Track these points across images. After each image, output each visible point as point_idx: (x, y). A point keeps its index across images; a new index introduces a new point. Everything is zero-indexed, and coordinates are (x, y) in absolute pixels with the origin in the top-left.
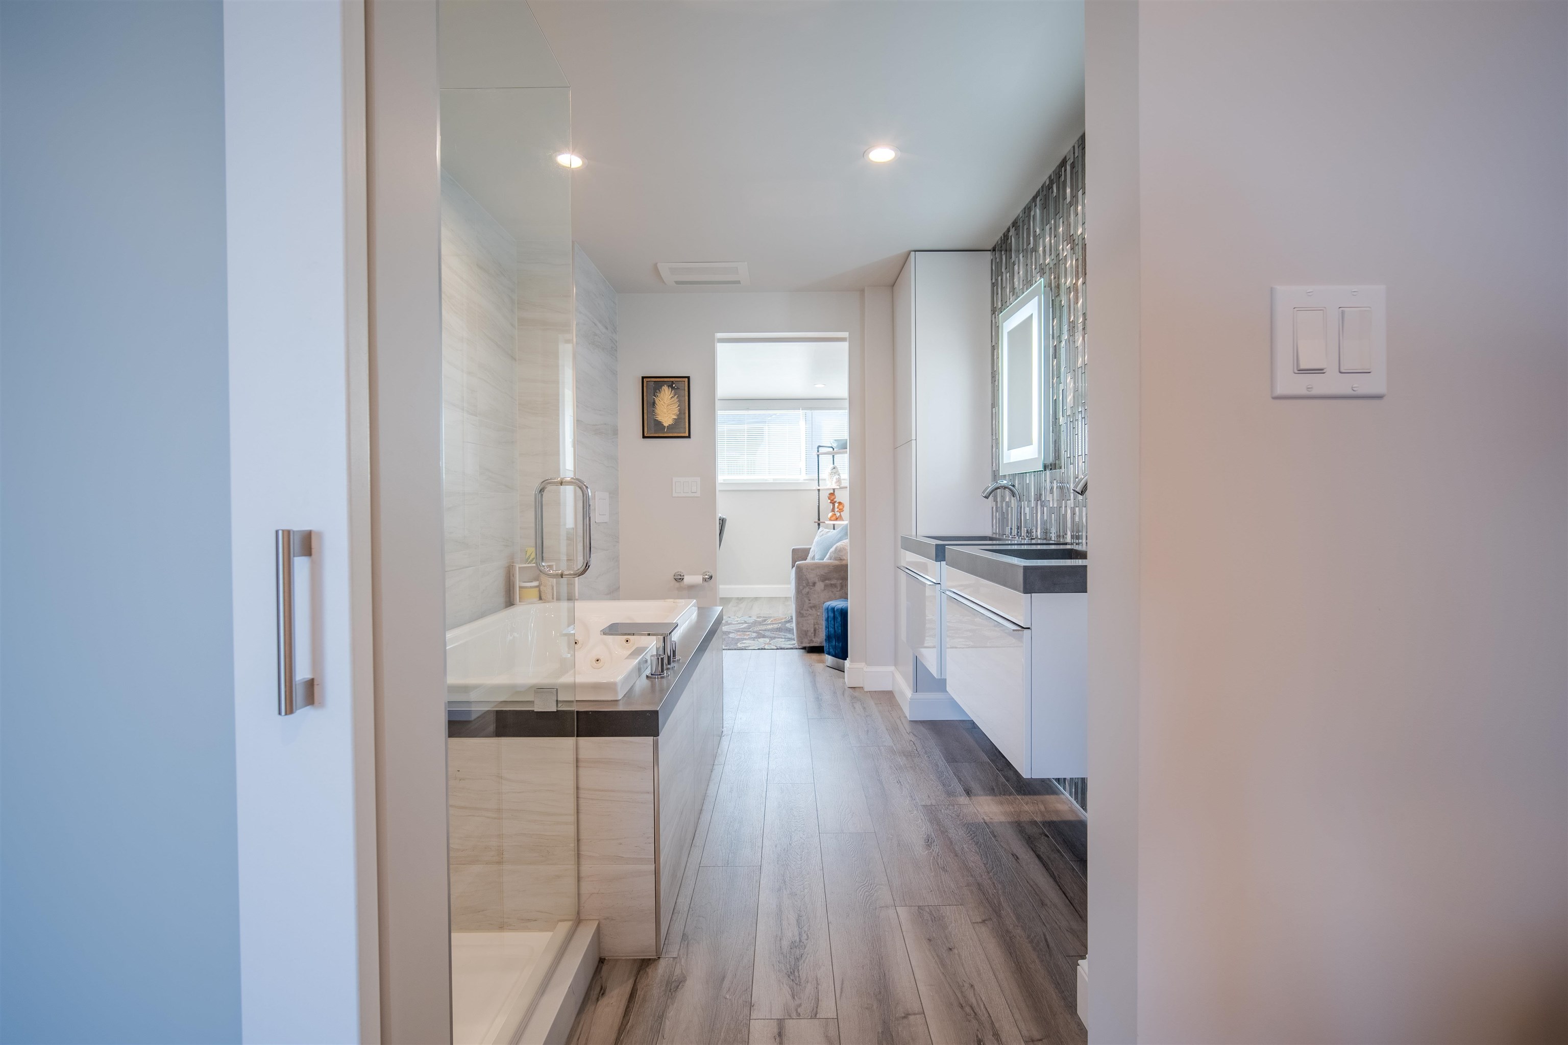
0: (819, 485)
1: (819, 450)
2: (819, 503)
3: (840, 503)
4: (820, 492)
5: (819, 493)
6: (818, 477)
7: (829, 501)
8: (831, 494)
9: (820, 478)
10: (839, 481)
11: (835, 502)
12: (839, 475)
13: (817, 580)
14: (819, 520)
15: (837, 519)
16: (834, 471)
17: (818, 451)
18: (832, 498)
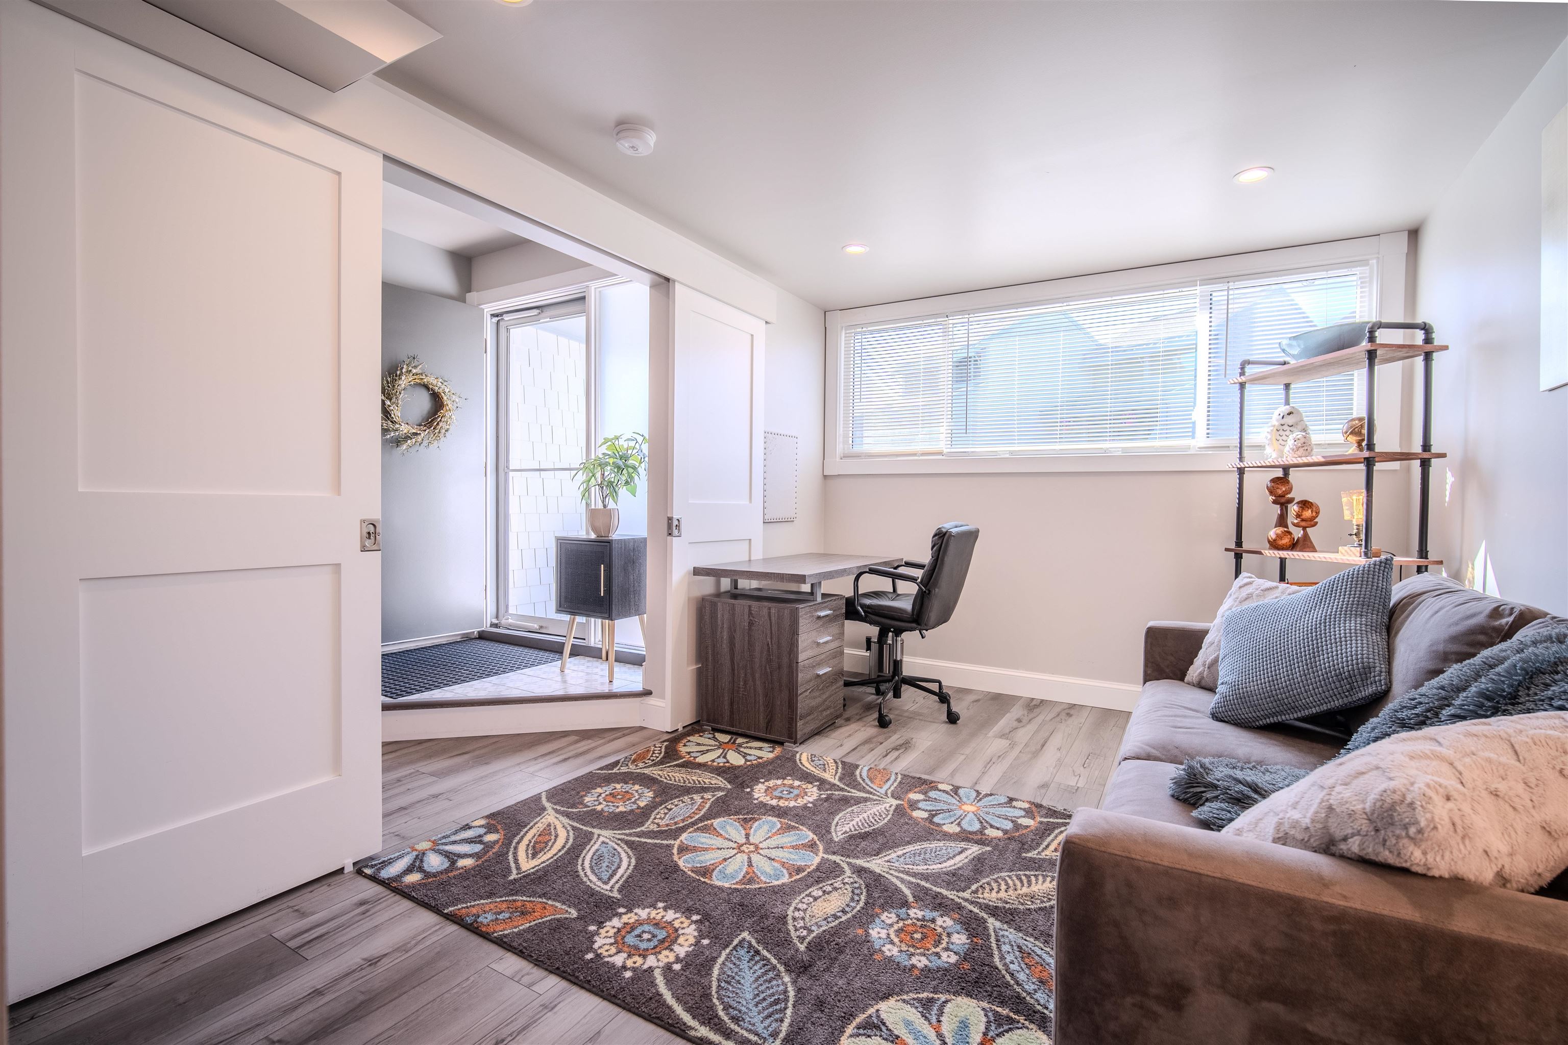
0: (1241, 459)
1: (1246, 370)
2: (1240, 501)
3: (1305, 504)
4: (1245, 476)
5: (1241, 479)
6: (1241, 438)
7: (1271, 498)
8: (1275, 480)
9: (1246, 443)
10: (1305, 445)
11: (1291, 501)
12: (1304, 430)
13: (1198, 973)
14: (1239, 543)
15: (1294, 546)
16: (1290, 420)
17: (1242, 373)
18: (1280, 492)
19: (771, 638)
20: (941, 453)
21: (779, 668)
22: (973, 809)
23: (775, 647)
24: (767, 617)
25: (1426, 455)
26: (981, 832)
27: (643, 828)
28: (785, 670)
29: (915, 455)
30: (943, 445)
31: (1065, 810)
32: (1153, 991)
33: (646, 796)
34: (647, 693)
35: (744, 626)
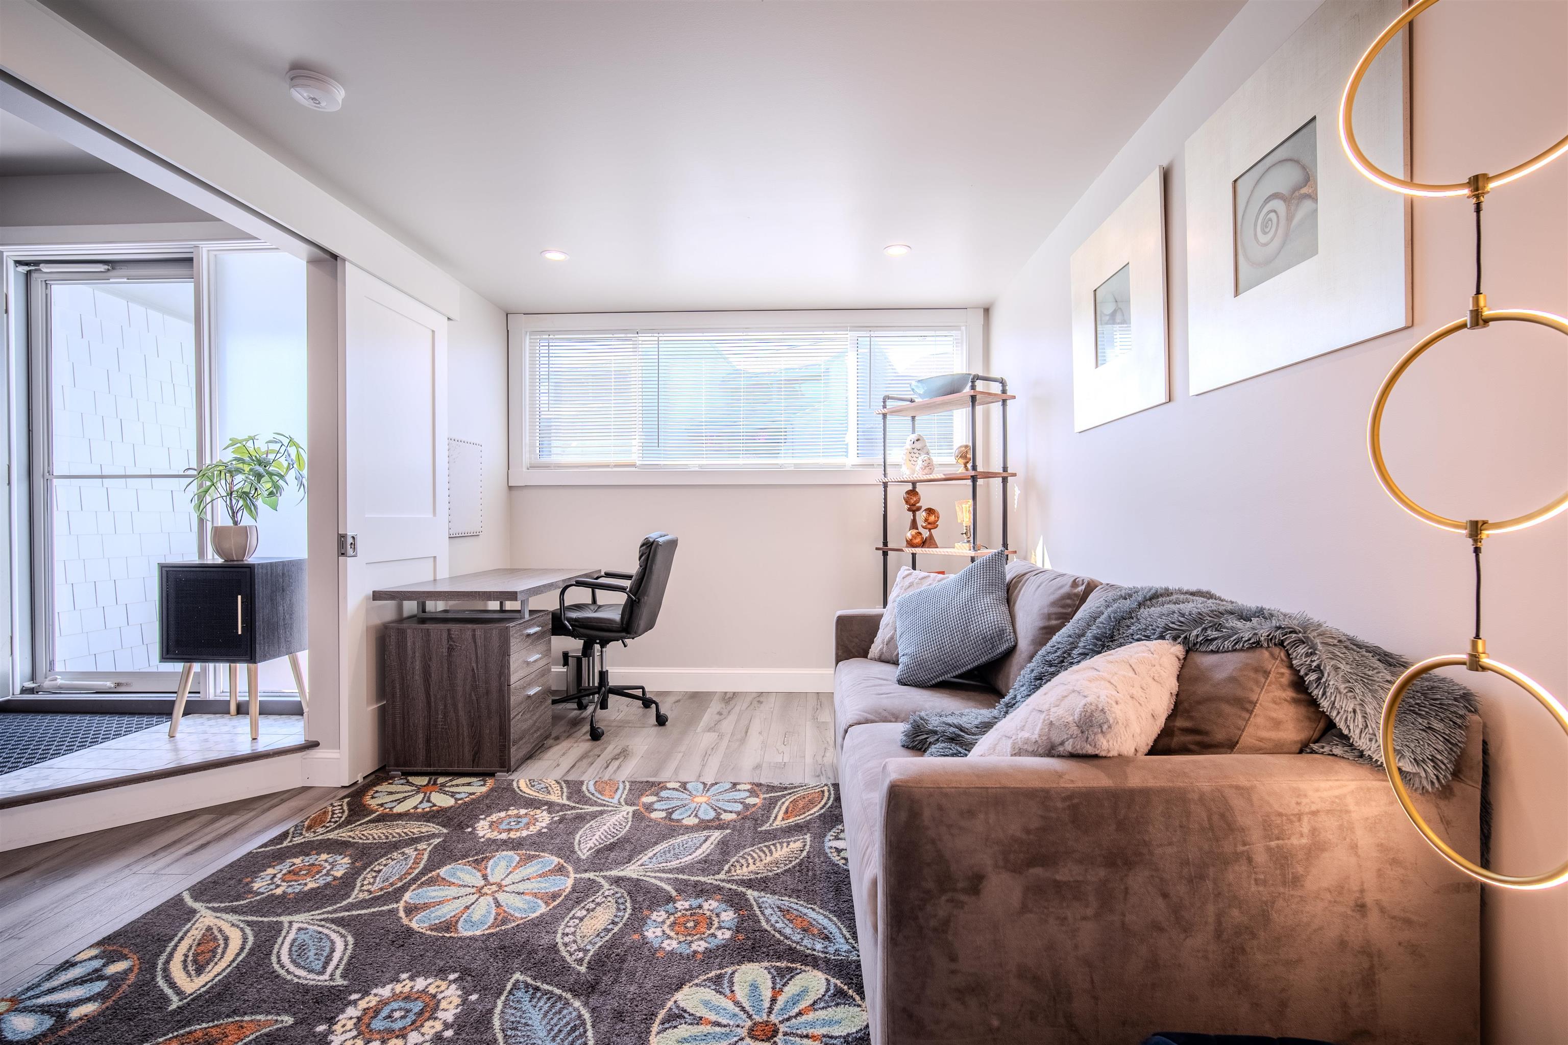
0: (885, 475)
1: (887, 404)
2: (885, 507)
3: (930, 511)
4: (888, 489)
5: (885, 491)
6: (884, 458)
7: (906, 507)
8: (908, 492)
9: (888, 462)
10: (929, 466)
11: (919, 509)
12: (928, 453)
13: (989, 862)
14: (885, 543)
15: (924, 544)
16: (918, 445)
17: (884, 407)
18: (912, 502)
19: (477, 662)
20: (634, 465)
21: (487, 693)
22: (704, 799)
23: (482, 671)
24: (470, 640)
25: (1005, 475)
26: (718, 818)
27: (350, 900)
28: (494, 695)
29: (608, 466)
30: (635, 457)
31: (781, 784)
32: (960, 885)
33: (342, 865)
34: (312, 745)
35: (442, 652)
